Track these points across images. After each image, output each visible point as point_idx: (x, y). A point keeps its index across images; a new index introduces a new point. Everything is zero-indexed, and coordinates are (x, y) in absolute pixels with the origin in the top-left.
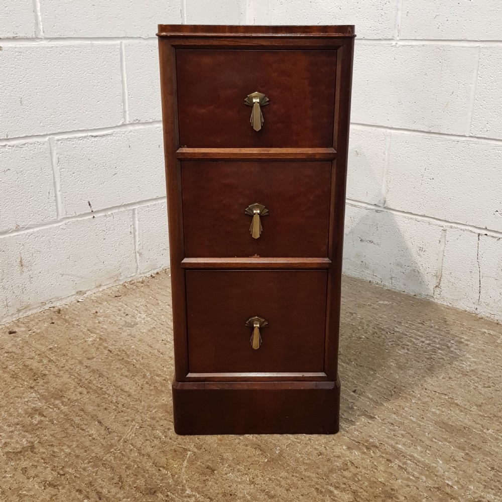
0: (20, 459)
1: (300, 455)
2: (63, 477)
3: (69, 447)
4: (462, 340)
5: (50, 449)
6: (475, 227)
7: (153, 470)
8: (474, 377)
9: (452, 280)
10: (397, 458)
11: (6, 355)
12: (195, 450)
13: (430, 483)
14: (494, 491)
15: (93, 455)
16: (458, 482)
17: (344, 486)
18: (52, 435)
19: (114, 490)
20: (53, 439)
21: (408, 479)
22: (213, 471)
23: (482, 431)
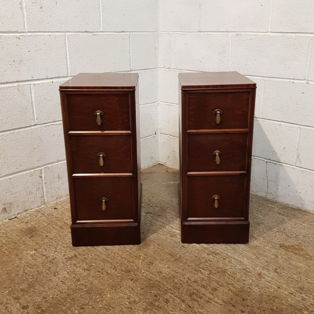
0: (72, 261)
1: (187, 257)
2: (91, 267)
3: (91, 256)
4: (259, 210)
5: (83, 256)
6: (264, 158)
7: (128, 264)
8: (262, 226)
9: (256, 182)
10: (228, 258)
11: (55, 218)
12: (144, 256)
13: (241, 267)
14: (266, 270)
15: (102, 258)
16: (252, 267)
17: (206, 268)
18: (83, 251)
19: (113, 271)
20: (84, 253)
21: (232, 266)
22: (152, 264)
23: (264, 248)
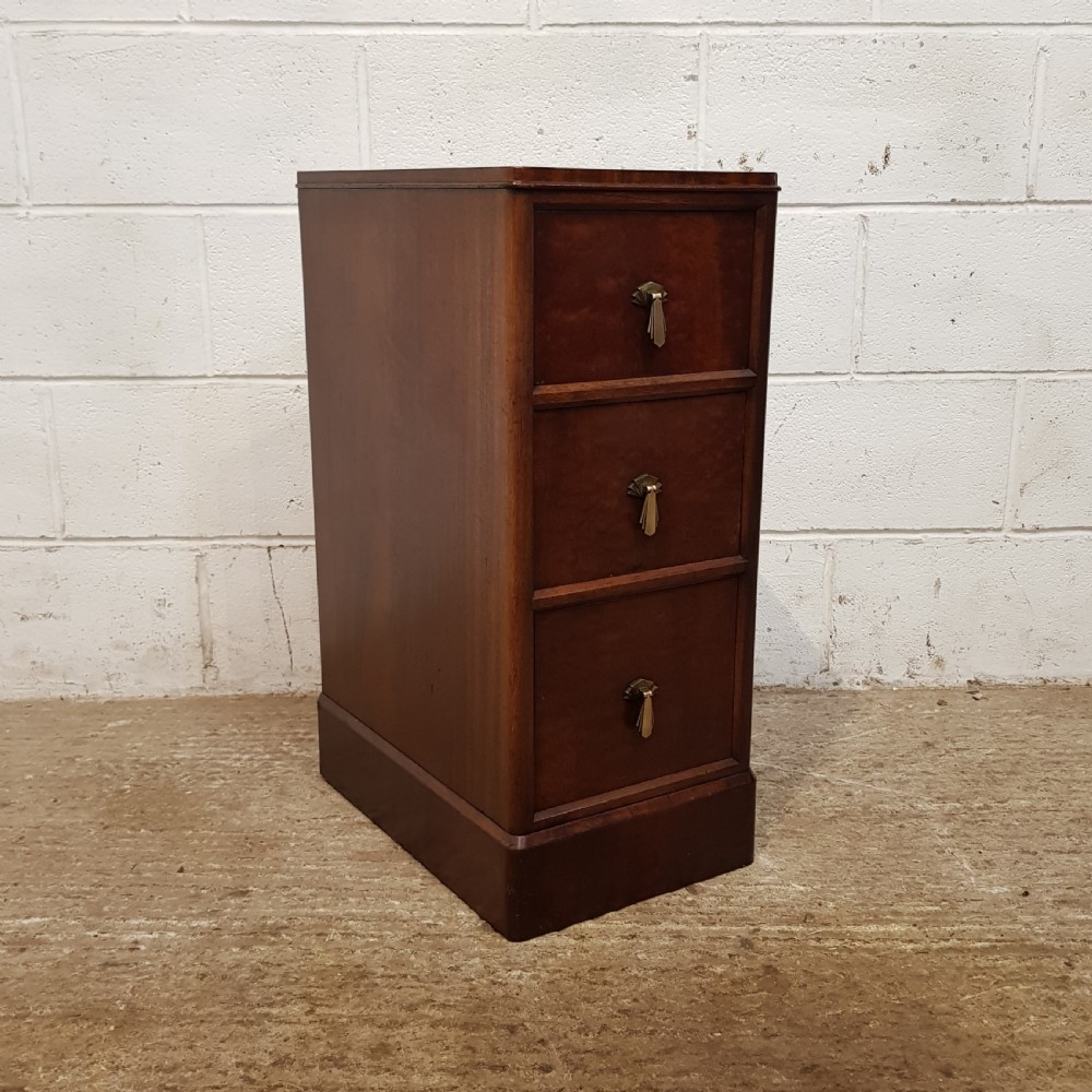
1: (167, 995)
10: (330, 926)
13: (402, 935)
16: (439, 916)
17: (279, 998)
21: (368, 944)
